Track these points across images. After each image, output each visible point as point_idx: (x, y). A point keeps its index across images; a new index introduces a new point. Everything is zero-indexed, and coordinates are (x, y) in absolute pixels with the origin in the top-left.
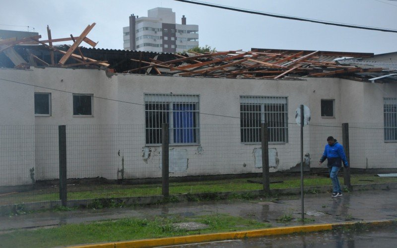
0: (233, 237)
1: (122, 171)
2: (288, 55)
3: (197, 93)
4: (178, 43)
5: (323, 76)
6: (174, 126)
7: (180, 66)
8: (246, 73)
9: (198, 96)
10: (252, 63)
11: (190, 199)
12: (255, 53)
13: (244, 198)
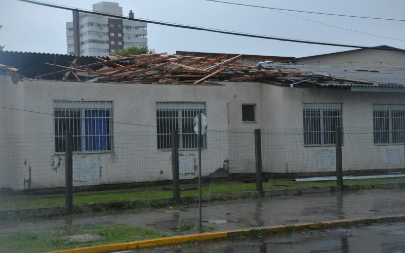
0: (124, 248)
1: (29, 181)
2: (213, 58)
3: (111, 99)
4: (125, 39)
5: (244, 81)
6: (86, 134)
7: (101, 69)
8: (168, 78)
9: (111, 102)
10: (175, 66)
11: (96, 209)
12: (179, 57)
13: (153, 206)
